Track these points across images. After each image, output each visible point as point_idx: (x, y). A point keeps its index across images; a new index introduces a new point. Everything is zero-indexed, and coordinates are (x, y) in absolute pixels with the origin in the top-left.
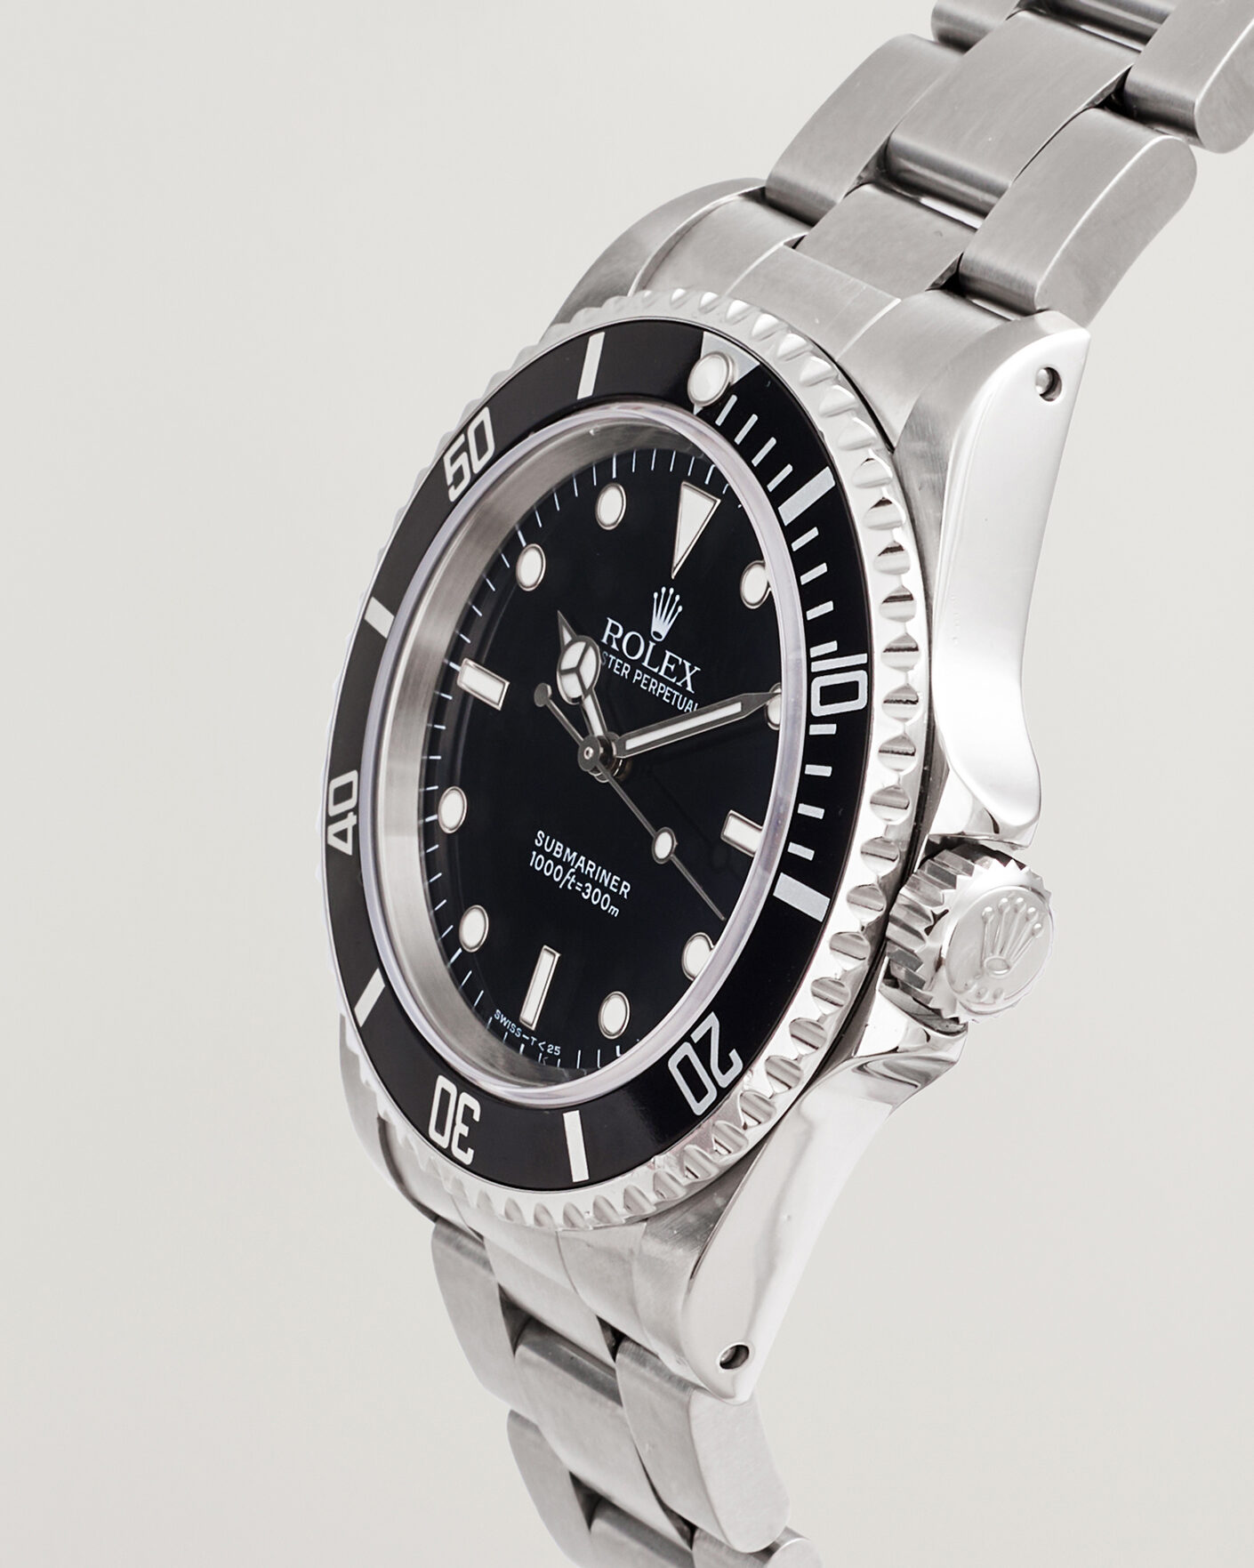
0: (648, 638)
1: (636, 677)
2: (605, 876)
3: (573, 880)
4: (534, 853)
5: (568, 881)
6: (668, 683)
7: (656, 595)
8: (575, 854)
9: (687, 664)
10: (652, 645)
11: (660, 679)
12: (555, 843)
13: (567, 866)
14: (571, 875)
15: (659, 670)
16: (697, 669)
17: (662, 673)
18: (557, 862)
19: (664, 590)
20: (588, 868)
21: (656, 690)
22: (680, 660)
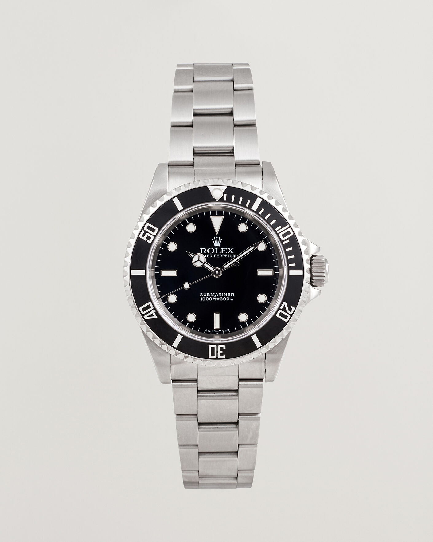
0: (214, 248)
1: (215, 256)
2: (225, 294)
3: (216, 298)
4: (201, 298)
5: (214, 299)
6: (225, 254)
7: (213, 240)
8: (214, 294)
9: (229, 249)
10: (216, 249)
11: (222, 254)
12: (207, 294)
13: (213, 297)
14: (215, 298)
15: (221, 252)
16: (232, 249)
17: (222, 253)
18: (209, 297)
19: (214, 238)
20: (219, 295)
21: (222, 256)
22: (227, 249)
